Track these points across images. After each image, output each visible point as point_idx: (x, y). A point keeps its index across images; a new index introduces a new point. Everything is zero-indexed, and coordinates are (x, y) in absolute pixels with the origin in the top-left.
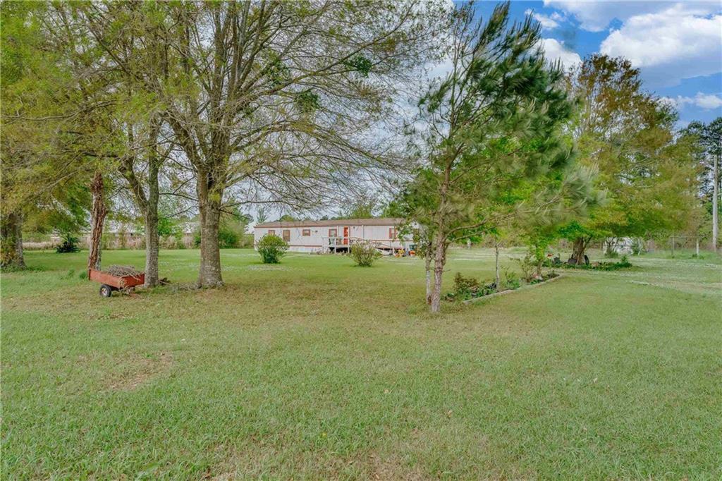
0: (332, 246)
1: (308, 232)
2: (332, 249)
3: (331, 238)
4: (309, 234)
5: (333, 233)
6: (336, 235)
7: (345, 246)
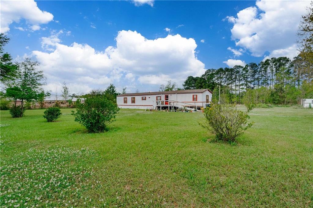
0: (158, 105)
1: (145, 98)
2: (159, 107)
3: (158, 101)
4: (145, 99)
5: (159, 98)
6: (160, 99)
7: (167, 105)
